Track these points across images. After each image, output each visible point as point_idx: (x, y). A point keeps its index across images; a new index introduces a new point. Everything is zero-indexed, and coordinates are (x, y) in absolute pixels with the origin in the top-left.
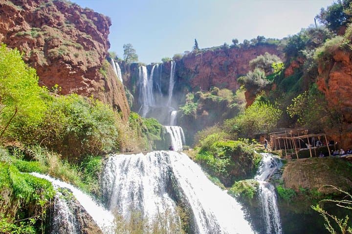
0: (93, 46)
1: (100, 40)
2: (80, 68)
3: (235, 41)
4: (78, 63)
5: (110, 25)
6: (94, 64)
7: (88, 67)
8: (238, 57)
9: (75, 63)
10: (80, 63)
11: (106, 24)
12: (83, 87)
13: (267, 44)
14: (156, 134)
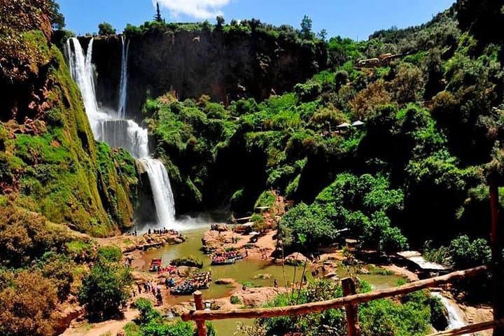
3: (220, 20)
12: (33, 103)
13: (263, 35)
14: (129, 174)
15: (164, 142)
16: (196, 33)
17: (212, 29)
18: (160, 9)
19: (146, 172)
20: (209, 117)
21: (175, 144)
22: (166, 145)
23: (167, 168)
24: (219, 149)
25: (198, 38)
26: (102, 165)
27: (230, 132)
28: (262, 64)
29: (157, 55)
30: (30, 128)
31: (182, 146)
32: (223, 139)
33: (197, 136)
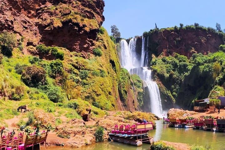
0: (94, 16)
1: (98, 13)
2: (84, 30)
3: (181, 25)
4: (83, 25)
5: (104, 6)
6: (95, 28)
7: (90, 29)
8: (185, 35)
9: (81, 25)
10: (84, 26)
11: (101, 5)
12: (87, 45)
13: (201, 29)
14: (139, 87)
15: (158, 73)
16: (172, 31)
17: (179, 29)
18: (157, 26)
19: (147, 87)
20: (180, 61)
21: (163, 74)
22: (158, 75)
23: (159, 86)
24: (185, 76)
25: (173, 32)
26: (122, 78)
27: (190, 67)
28: (203, 41)
29: (156, 41)
30: (82, 55)
31: (167, 75)
32: (187, 71)
33: (174, 70)
